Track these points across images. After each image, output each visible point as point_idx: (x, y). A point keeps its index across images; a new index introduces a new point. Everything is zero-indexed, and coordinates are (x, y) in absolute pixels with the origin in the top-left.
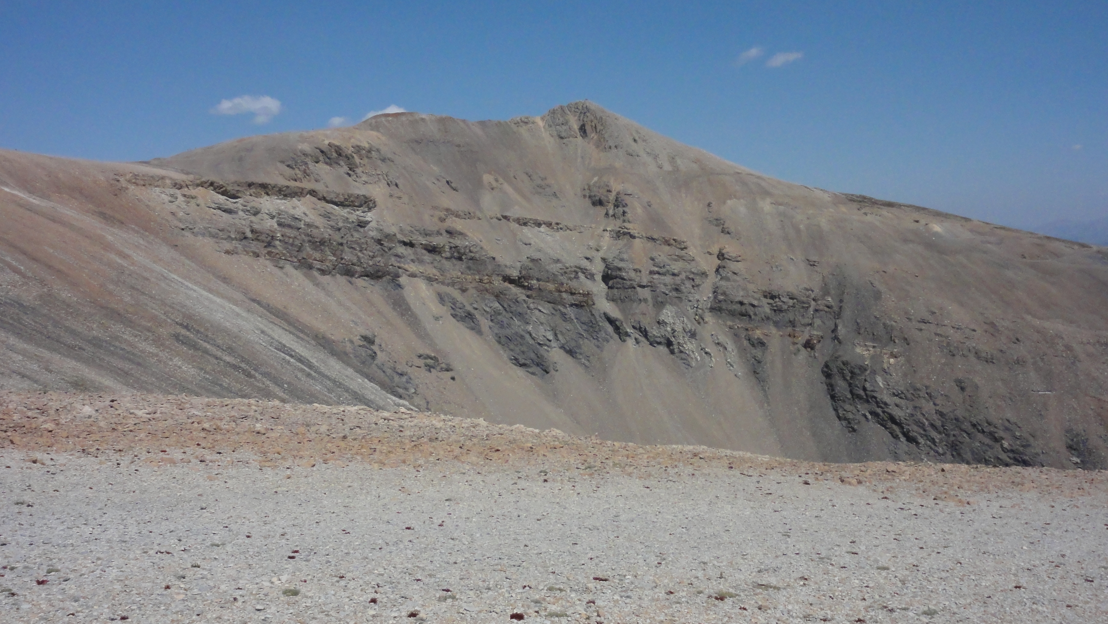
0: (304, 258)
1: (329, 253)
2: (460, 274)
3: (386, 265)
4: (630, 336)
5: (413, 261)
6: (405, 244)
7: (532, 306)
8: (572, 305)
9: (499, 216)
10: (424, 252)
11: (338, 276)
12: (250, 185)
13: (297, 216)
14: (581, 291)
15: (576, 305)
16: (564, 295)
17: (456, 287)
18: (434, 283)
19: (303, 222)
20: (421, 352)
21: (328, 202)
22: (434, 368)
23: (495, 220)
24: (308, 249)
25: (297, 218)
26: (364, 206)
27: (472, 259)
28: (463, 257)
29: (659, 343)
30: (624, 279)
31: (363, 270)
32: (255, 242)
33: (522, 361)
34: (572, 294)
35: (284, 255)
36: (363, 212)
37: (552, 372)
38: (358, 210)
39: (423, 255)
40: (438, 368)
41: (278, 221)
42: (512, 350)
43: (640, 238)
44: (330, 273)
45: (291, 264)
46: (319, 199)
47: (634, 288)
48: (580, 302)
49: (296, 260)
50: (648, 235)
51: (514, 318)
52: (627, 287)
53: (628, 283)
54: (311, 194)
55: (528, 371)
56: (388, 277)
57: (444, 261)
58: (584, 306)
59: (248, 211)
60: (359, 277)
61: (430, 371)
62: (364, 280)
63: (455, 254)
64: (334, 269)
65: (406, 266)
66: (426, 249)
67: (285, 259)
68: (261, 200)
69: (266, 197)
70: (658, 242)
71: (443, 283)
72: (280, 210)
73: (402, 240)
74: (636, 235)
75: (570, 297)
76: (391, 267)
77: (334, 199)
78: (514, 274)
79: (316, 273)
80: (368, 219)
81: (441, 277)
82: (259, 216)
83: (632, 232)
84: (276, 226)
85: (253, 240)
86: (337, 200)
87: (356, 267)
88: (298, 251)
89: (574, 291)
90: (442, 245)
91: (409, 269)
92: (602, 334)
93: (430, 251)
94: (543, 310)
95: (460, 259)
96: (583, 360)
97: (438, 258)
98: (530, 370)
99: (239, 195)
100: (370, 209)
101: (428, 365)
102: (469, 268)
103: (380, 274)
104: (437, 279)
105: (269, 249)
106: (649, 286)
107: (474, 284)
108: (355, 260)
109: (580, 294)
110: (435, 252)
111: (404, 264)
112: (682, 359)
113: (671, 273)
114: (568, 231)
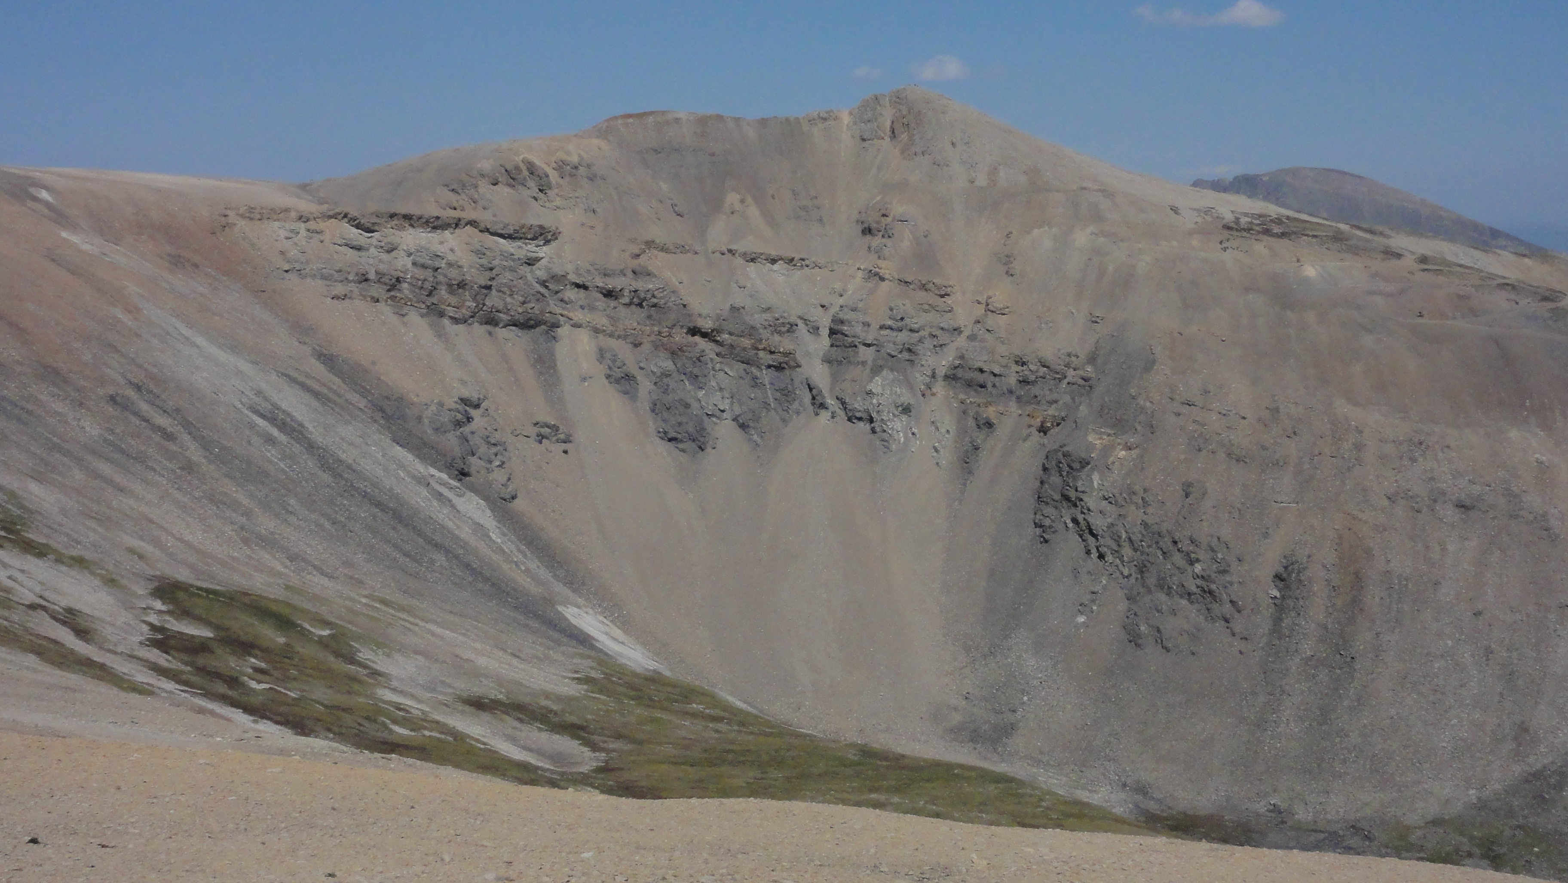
0: (433, 304)
1: (468, 297)
2: (635, 324)
3: (542, 312)
4: (827, 408)
5: (582, 308)
6: (578, 286)
7: (718, 366)
8: (769, 367)
9: (724, 249)
10: (601, 296)
11: (476, 324)
12: (392, 216)
13: (439, 254)
14: (782, 350)
15: (775, 367)
16: (761, 354)
17: (627, 341)
18: (601, 336)
19: (444, 261)
20: (540, 418)
21: (493, 234)
22: (547, 438)
23: (718, 254)
24: (443, 292)
25: (438, 256)
26: (541, 238)
27: (655, 305)
28: (644, 304)
29: (860, 419)
30: (846, 336)
31: (510, 318)
32: (377, 285)
33: (673, 434)
34: (772, 353)
35: (410, 300)
36: (537, 246)
37: (709, 450)
38: (530, 244)
39: (596, 300)
40: (554, 439)
41: (413, 259)
42: (664, 421)
43: (891, 281)
44: (465, 322)
45: (418, 311)
46: (481, 231)
47: (856, 346)
48: (780, 363)
49: (423, 306)
50: (901, 277)
51: (687, 383)
52: (848, 345)
53: (850, 340)
54: (471, 225)
55: (677, 448)
56: (544, 327)
57: (621, 308)
58: (784, 368)
59: (382, 247)
60: (505, 327)
61: (541, 442)
62: (511, 330)
63: (635, 300)
64: (472, 317)
65: (571, 315)
66: (602, 293)
67: (411, 305)
68: (403, 234)
69: (411, 230)
70: (911, 287)
71: (611, 335)
72: (419, 246)
73: (573, 281)
74: (887, 276)
75: (769, 357)
76: (547, 315)
77: (500, 231)
78: (707, 326)
79: (446, 322)
80: (541, 255)
81: (611, 328)
82: (394, 253)
83: (882, 272)
84: (410, 265)
85: (375, 283)
86: (503, 232)
87: (501, 315)
88: (427, 296)
89: (773, 350)
90: (620, 287)
91: (574, 318)
92: (796, 405)
93: (605, 296)
94: (729, 372)
95: (640, 305)
96: (755, 437)
97: (613, 303)
98: (681, 446)
99: (376, 228)
100: (547, 242)
101: (541, 435)
102: (649, 317)
103: (532, 322)
104: (604, 331)
105: (392, 293)
106: (875, 344)
107: (653, 338)
108: (500, 305)
109: (780, 353)
110: (612, 296)
111: (569, 312)
112: (883, 440)
113: (908, 328)
114: (817, 269)
